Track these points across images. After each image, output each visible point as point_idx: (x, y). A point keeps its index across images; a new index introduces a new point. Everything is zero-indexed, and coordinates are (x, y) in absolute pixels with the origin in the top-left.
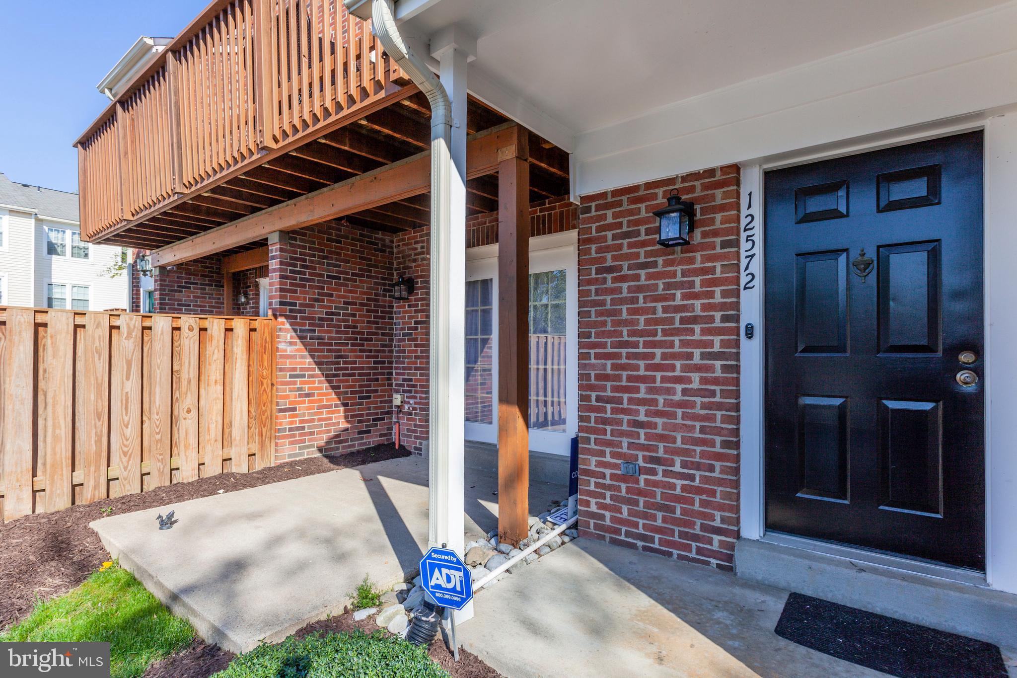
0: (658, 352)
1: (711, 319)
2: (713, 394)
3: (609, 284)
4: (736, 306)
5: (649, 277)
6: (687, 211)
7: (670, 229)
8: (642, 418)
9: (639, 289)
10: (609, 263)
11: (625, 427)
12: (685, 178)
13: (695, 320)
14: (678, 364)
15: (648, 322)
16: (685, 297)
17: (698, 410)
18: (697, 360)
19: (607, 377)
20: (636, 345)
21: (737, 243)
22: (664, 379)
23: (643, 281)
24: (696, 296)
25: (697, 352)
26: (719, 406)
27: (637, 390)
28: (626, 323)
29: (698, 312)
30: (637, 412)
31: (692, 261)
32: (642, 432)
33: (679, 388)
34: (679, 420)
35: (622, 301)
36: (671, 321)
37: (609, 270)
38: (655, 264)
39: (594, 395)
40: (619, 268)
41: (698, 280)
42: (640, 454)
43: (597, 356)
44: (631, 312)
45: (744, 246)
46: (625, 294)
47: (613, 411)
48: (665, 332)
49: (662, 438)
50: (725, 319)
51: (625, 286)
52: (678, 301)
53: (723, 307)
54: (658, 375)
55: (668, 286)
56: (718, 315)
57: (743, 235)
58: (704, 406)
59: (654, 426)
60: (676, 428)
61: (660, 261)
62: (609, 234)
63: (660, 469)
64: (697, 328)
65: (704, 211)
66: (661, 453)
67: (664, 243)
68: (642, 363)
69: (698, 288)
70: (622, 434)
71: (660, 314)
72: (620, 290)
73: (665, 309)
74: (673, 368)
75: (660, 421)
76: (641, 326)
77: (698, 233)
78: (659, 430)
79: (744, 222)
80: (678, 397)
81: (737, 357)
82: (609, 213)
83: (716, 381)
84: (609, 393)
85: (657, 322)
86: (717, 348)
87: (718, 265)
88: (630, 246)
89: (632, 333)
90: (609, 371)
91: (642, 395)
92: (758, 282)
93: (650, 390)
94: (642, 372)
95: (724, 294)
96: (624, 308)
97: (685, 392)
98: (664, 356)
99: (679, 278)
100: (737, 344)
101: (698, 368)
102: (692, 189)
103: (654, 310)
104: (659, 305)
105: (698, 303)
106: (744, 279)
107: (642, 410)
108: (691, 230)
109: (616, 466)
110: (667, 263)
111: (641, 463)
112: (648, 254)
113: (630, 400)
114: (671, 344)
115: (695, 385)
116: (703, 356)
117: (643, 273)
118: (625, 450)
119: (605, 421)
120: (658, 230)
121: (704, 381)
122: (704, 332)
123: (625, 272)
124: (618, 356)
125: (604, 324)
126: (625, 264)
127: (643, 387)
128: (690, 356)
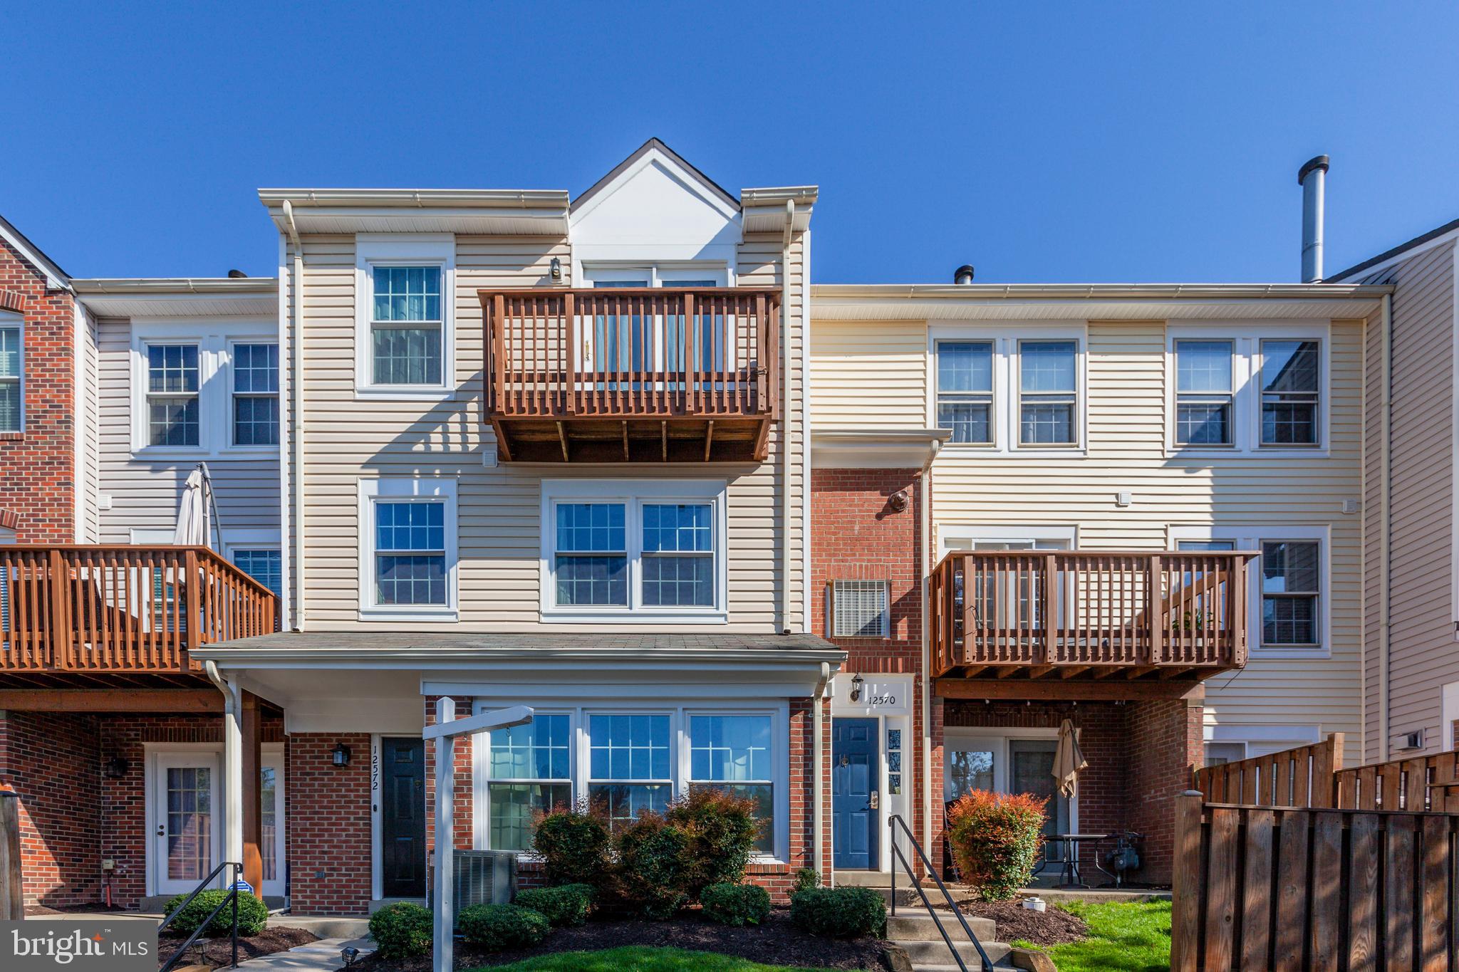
0: (334, 817)
1: (358, 802)
2: (359, 836)
3: (308, 781)
4: (370, 797)
5: (329, 780)
6: (346, 751)
7: (339, 759)
8: (326, 849)
9: (324, 785)
10: (308, 770)
11: (317, 855)
12: (347, 735)
13: (351, 802)
14: (343, 822)
15: (328, 802)
16: (347, 791)
17: (353, 844)
18: (352, 820)
19: (307, 830)
20: (323, 813)
21: (369, 768)
22: (337, 830)
23: (326, 781)
24: (351, 791)
25: (352, 817)
26: (362, 841)
27: (323, 836)
28: (317, 802)
29: (353, 798)
30: (323, 847)
31: (349, 774)
32: (326, 856)
33: (344, 833)
34: (344, 849)
35: (316, 791)
36: (340, 802)
37: (308, 774)
38: (332, 774)
39: (299, 839)
40: (314, 774)
41: (352, 783)
42: (325, 867)
43: (301, 819)
44: (320, 796)
45: (373, 770)
46: (316, 787)
47: (311, 847)
48: (337, 807)
49: (336, 858)
50: (364, 802)
51: (316, 783)
52: (343, 793)
53: (363, 796)
54: (334, 828)
55: (339, 785)
56: (361, 800)
57: (373, 765)
58: (355, 842)
59: (332, 853)
60: (342, 853)
61: (334, 772)
62: (308, 755)
63: (335, 873)
64: (352, 806)
65: (355, 752)
66: (335, 866)
67: (336, 765)
68: (325, 822)
69: (352, 787)
70: (316, 858)
71: (334, 798)
72: (313, 785)
73: (337, 796)
74: (341, 824)
75: (335, 850)
76: (325, 804)
77: (352, 761)
78: (335, 855)
79: (373, 759)
80: (344, 838)
81: (370, 819)
82: (308, 744)
83: (360, 830)
84: (308, 838)
85: (333, 802)
86: (361, 815)
87: (361, 777)
88: (319, 763)
89: (320, 807)
90: (308, 826)
91: (326, 838)
92: (379, 787)
93: (330, 835)
94: (326, 827)
95: (364, 791)
96: (316, 794)
97: (347, 836)
98: (337, 819)
99: (343, 782)
100: (370, 814)
101: (352, 824)
102: (349, 740)
103: (331, 796)
104: (334, 794)
105: (352, 794)
106: (373, 785)
107: (326, 845)
108: (349, 759)
109: (312, 875)
110: (338, 774)
111: (326, 871)
112: (328, 768)
113: (320, 841)
114: (340, 813)
115: (352, 832)
116: (355, 819)
117: (326, 777)
118: (317, 866)
119: (306, 852)
120: (333, 757)
121: (355, 830)
122: (355, 807)
123: (316, 776)
124: (312, 819)
125: (305, 802)
126: (317, 772)
127: (326, 834)
128: (349, 819)
